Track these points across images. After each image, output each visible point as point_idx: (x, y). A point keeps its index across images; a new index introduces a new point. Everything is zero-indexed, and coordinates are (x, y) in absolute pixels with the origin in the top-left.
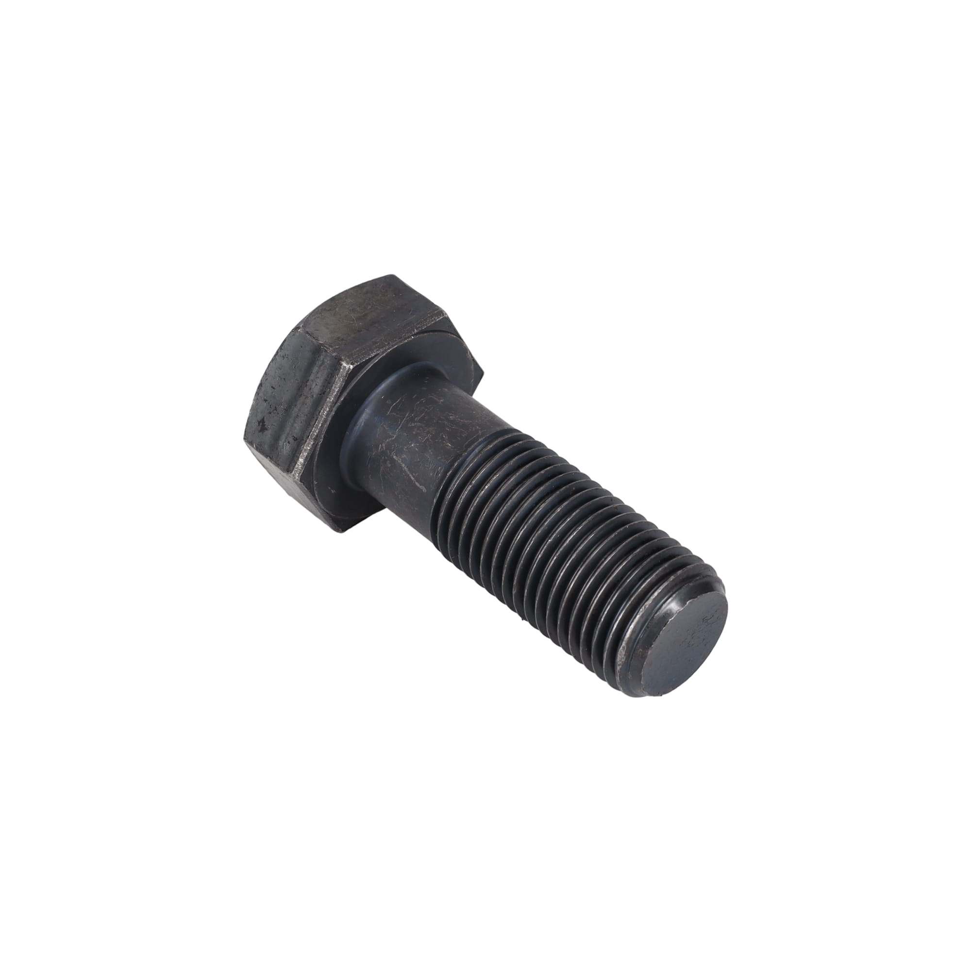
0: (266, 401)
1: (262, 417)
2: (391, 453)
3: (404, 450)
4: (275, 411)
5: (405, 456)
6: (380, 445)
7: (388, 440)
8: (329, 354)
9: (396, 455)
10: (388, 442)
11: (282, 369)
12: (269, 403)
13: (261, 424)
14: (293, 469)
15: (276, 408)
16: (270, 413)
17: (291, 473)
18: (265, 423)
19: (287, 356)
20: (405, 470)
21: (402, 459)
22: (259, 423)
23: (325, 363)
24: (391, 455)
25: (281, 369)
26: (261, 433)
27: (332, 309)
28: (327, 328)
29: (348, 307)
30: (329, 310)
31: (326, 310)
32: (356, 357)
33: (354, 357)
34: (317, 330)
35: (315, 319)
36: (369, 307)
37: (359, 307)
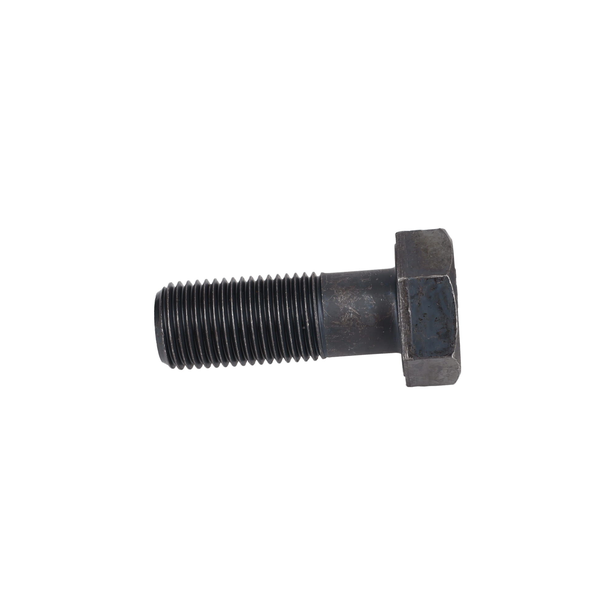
27: (443, 244)
28: (430, 237)
29: (439, 249)
30: (443, 243)
31: (445, 241)
32: (399, 235)
33: (400, 235)
34: (433, 233)
35: (442, 235)
36: (431, 256)
37: (435, 253)
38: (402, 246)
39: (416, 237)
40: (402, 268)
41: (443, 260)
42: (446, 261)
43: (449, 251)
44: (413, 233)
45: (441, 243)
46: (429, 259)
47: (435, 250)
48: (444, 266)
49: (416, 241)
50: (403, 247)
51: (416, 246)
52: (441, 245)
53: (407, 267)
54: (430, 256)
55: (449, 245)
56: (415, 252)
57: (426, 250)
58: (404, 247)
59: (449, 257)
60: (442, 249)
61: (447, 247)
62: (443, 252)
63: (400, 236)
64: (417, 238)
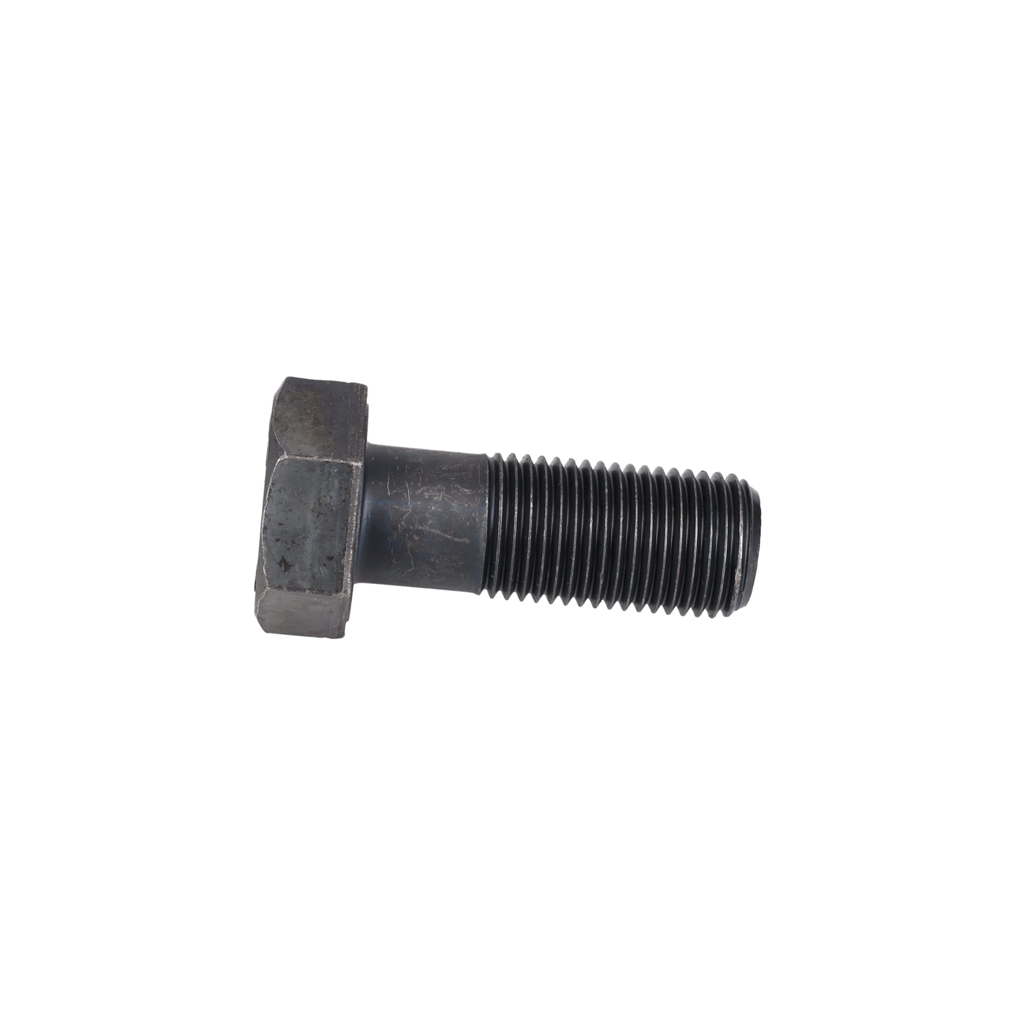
0: (277, 540)
1: (281, 557)
2: (414, 526)
3: (427, 516)
4: (294, 545)
5: (431, 521)
6: (399, 525)
7: (405, 517)
8: (332, 464)
9: (421, 525)
10: (406, 519)
11: (284, 503)
12: (283, 541)
13: (283, 564)
14: (342, 587)
15: (293, 542)
16: (289, 549)
17: (341, 591)
18: (288, 561)
19: (282, 488)
20: (437, 534)
21: (429, 525)
22: (280, 564)
23: (332, 474)
24: (416, 528)
25: (281, 503)
26: (287, 573)
27: (286, 427)
28: (305, 444)
29: (294, 420)
30: (286, 429)
31: (283, 431)
32: (357, 453)
33: (355, 454)
34: (300, 450)
35: (286, 442)
36: (309, 411)
37: (301, 415)
38: (354, 435)
39: (329, 446)
40: (358, 398)
41: (292, 401)
42: (287, 397)
43: (280, 412)
44: (333, 454)
45: (289, 430)
46: (313, 408)
47: (301, 420)
48: (291, 391)
49: (330, 439)
50: (353, 433)
51: (331, 430)
52: (290, 426)
53: (350, 400)
54: (311, 412)
55: (276, 423)
56: (334, 422)
57: (316, 422)
58: (351, 432)
59: (281, 403)
60: (289, 420)
61: (281, 420)
62: (289, 414)
63: (355, 452)
64: (328, 444)
